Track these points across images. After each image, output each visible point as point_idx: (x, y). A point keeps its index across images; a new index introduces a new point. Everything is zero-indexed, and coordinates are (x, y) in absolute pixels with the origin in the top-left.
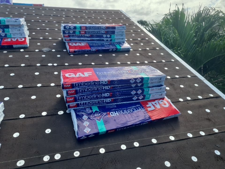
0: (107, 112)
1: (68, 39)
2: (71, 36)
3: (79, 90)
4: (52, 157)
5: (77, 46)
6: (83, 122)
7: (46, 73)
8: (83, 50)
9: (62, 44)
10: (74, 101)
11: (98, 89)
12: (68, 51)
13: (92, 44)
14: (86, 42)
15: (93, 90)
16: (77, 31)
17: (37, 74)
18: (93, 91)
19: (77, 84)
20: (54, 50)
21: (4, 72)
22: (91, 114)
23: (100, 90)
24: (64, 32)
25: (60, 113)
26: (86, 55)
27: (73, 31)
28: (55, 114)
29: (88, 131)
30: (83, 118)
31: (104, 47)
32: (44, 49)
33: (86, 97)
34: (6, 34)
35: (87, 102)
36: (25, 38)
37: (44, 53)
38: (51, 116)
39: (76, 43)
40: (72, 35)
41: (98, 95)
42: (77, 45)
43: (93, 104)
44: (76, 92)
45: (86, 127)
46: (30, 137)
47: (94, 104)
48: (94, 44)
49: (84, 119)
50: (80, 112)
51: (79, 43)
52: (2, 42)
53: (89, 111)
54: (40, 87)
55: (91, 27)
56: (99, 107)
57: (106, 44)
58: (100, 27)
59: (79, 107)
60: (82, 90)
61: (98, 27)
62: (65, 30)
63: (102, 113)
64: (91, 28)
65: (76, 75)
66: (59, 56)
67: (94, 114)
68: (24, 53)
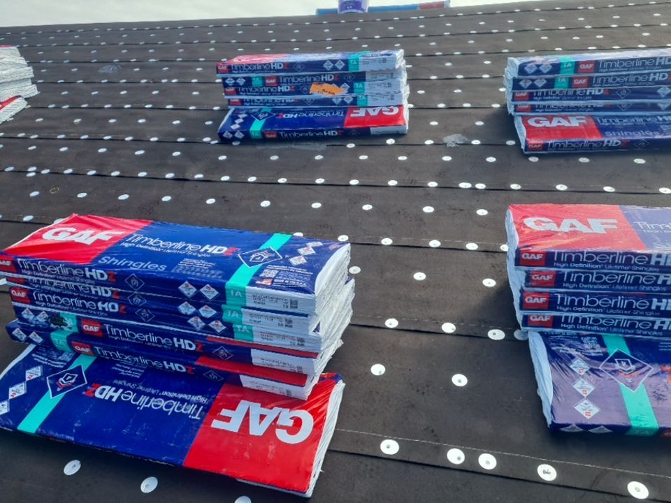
0: (664, 366)
1: (527, 107)
2: (537, 96)
3: (569, 274)
4: (472, 457)
5: (554, 129)
6: (574, 381)
7: (455, 209)
8: (573, 143)
9: (504, 123)
10: (547, 306)
11: (637, 279)
12: (520, 145)
13: (608, 121)
14: (585, 116)
15: (617, 280)
16: (562, 78)
17: (428, 209)
18: (616, 284)
19: (566, 255)
20: (476, 142)
21: (350, 200)
22: (600, 359)
23: (647, 285)
24: (516, 85)
25: (494, 334)
26: (584, 160)
27: (546, 79)
28: (479, 335)
29: (588, 412)
30: (571, 367)
31: (658, 131)
32: (448, 137)
33: (589, 302)
34: (355, 99)
35: (590, 318)
36: (400, 106)
37: (450, 151)
38: (467, 338)
39: (550, 119)
40: (543, 92)
41: (637, 301)
42: (555, 123)
43: (609, 327)
44: (558, 280)
45: (584, 397)
46: (411, 384)
47: (613, 327)
48: (617, 120)
49: (574, 369)
50: (560, 346)
51: (561, 119)
52: (347, 118)
53: (593, 349)
54: (437, 248)
55: (616, 61)
56: (631, 343)
57: (664, 120)
58: (651, 58)
59: (560, 328)
60: (579, 277)
61: (642, 59)
62: (521, 77)
63: (644, 366)
64: (617, 65)
65: (559, 225)
66: (491, 159)
67: (612, 360)
68: (397, 148)
